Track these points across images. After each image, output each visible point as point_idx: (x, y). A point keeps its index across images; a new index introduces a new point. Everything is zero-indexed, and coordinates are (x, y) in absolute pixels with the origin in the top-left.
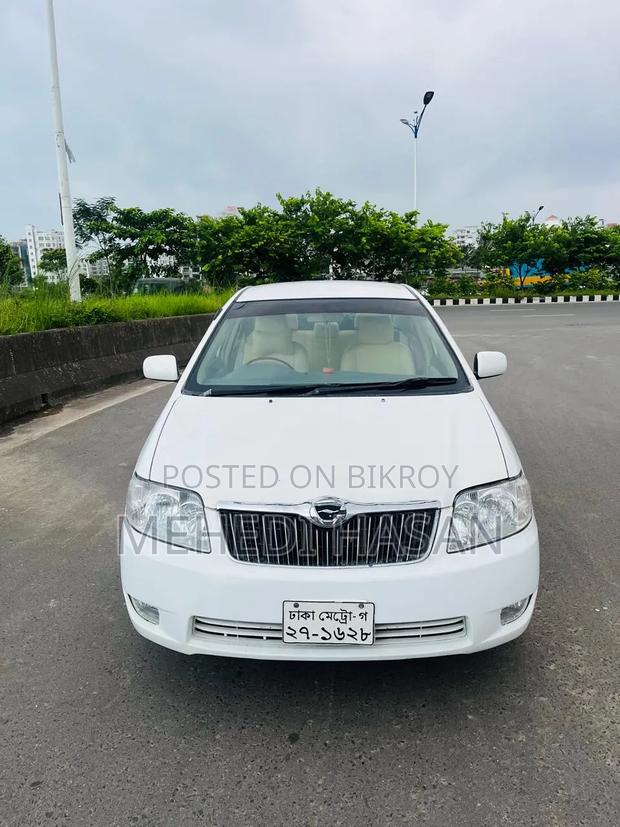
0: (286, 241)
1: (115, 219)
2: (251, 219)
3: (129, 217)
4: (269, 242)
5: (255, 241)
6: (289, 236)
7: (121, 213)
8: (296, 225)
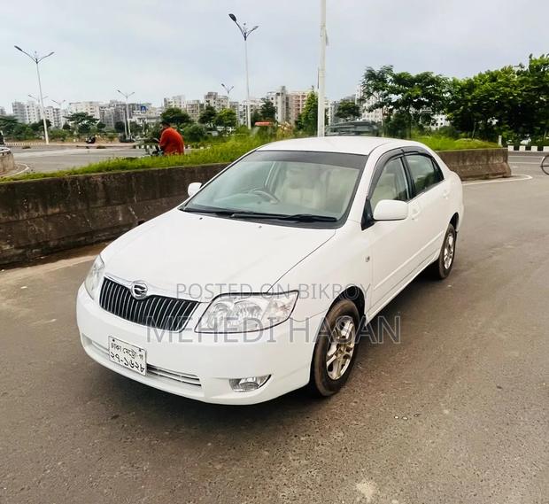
0: (519, 95)
1: (391, 80)
2: (493, 77)
3: (401, 79)
4: (505, 95)
5: (493, 95)
6: (524, 90)
7: (394, 76)
8: (533, 81)
